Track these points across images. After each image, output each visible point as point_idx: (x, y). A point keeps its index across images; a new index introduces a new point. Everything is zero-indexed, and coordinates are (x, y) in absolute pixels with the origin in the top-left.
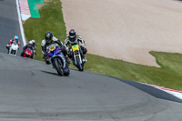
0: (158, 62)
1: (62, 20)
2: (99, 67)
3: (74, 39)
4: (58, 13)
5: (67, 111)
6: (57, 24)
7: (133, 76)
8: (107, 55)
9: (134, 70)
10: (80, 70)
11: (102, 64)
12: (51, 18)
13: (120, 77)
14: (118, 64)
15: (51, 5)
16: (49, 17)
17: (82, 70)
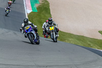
1: (50, 13)
2: (71, 39)
4: (47, 9)
5: (52, 64)
6: (47, 15)
7: (89, 45)
9: (90, 42)
11: (72, 38)
13: (82, 45)
14: (81, 38)
15: (43, 4)
16: (42, 11)
17: (56, 41)
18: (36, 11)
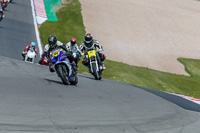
0: (186, 70)
1: (81, 24)
2: (123, 75)
3: (91, 44)
4: (77, 15)
6: (76, 28)
7: (159, 85)
8: (131, 62)
9: (160, 79)
10: (96, 79)
11: (126, 72)
12: (70, 21)
14: (143, 72)
15: (69, 7)
16: (67, 20)
17: (100, 79)
18: (56, 19)
